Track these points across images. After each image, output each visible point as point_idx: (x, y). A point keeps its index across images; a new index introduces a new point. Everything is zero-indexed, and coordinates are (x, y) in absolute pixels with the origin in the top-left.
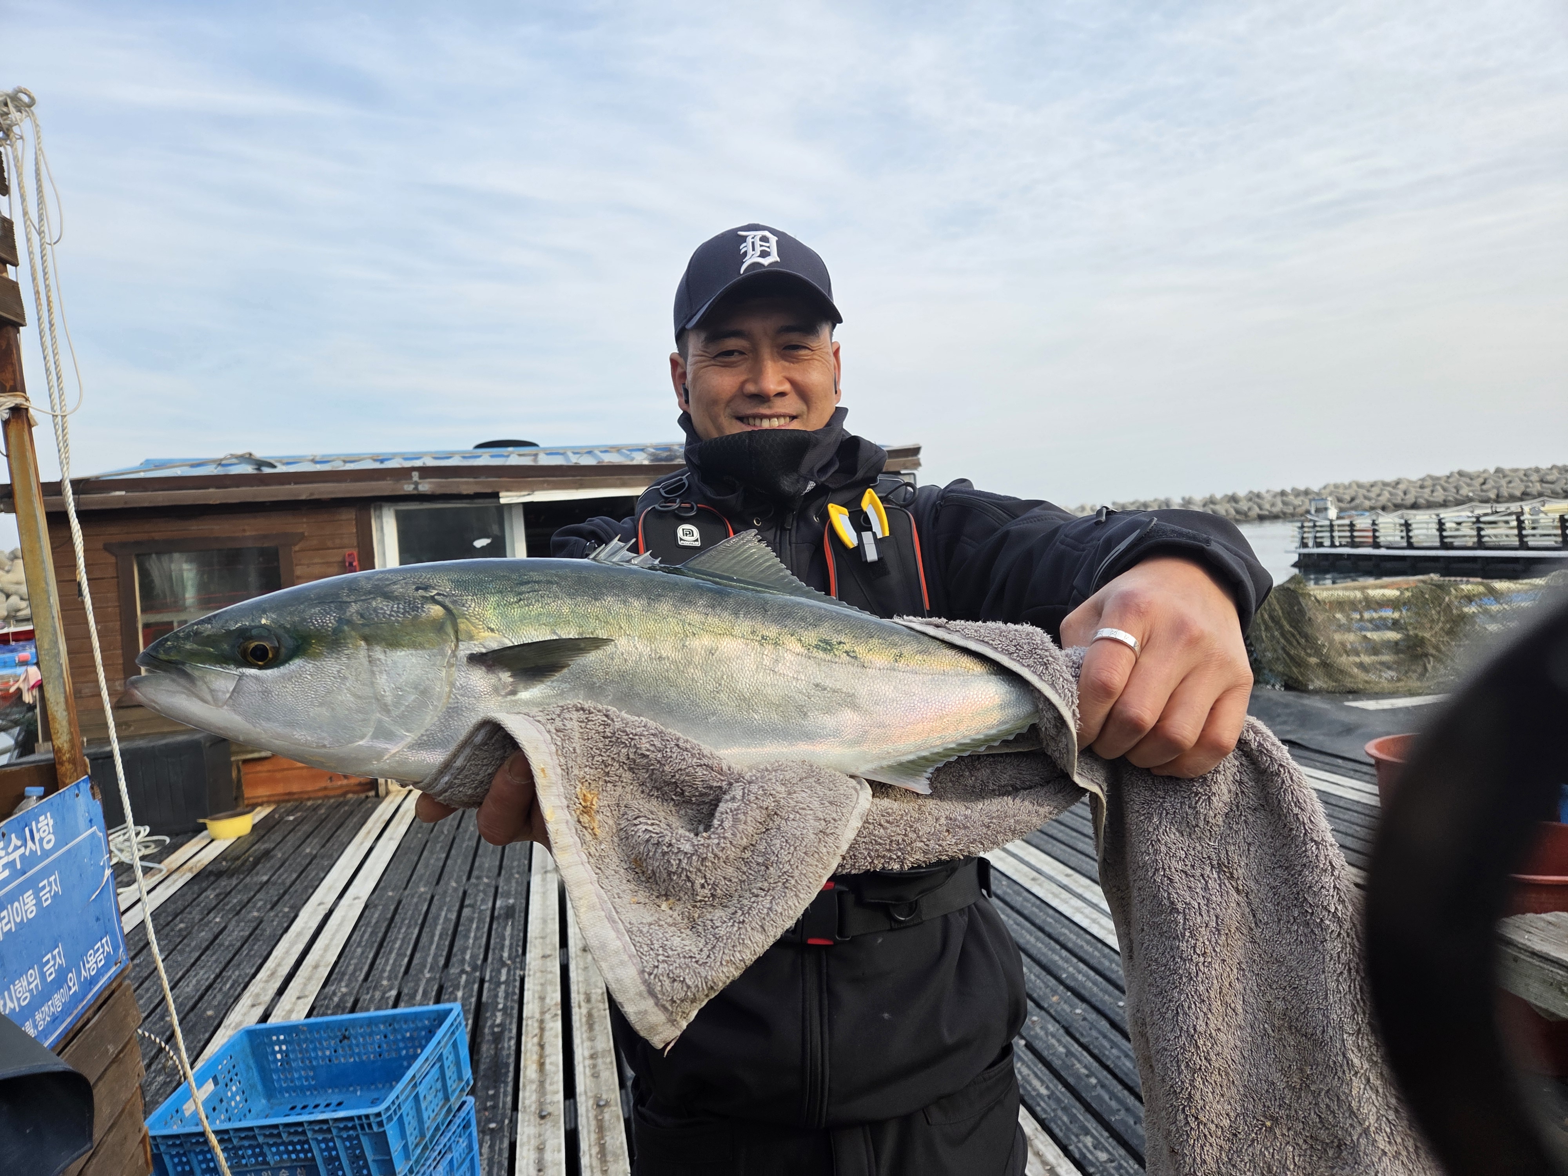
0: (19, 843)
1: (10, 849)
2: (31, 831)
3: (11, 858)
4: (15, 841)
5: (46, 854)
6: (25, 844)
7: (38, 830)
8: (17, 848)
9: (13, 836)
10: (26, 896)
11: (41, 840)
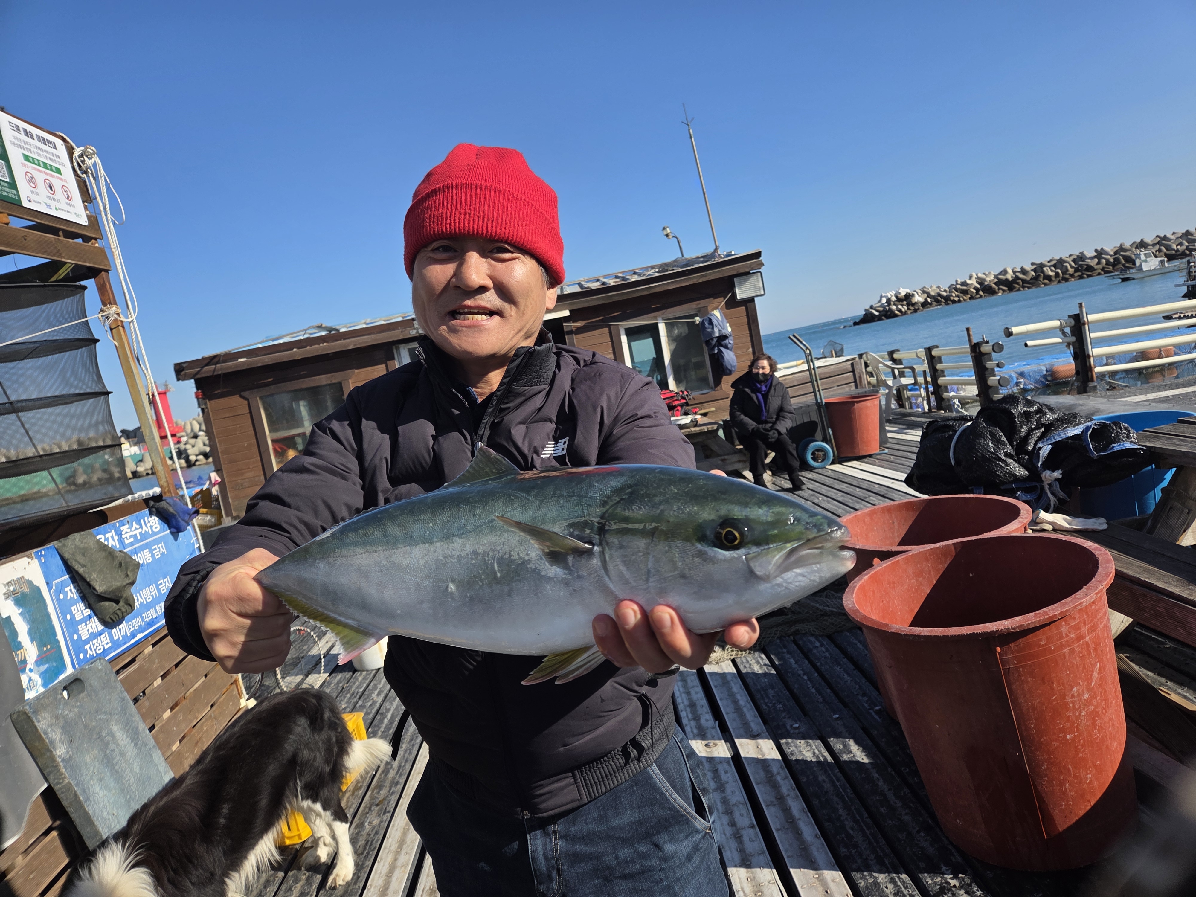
0: (138, 527)
1: (133, 529)
2: (145, 522)
3: (134, 533)
4: (135, 525)
5: (154, 534)
6: (141, 527)
7: (149, 522)
8: (136, 529)
9: (134, 523)
10: (145, 551)
11: (151, 527)
